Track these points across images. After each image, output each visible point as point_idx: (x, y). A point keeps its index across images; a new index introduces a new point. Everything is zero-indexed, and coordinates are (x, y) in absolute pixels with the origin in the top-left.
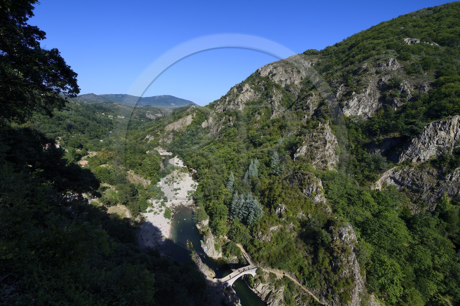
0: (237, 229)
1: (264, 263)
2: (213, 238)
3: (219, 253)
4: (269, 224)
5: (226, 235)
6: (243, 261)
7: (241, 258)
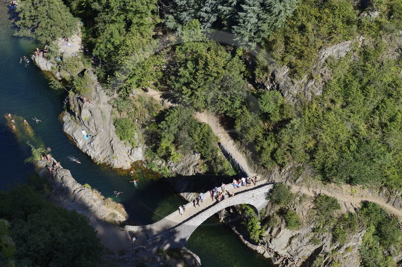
0: (195, 61)
1: (298, 169)
2: (105, 98)
3: (134, 147)
4: (318, 35)
5: (156, 85)
6: (220, 168)
7: (215, 159)
